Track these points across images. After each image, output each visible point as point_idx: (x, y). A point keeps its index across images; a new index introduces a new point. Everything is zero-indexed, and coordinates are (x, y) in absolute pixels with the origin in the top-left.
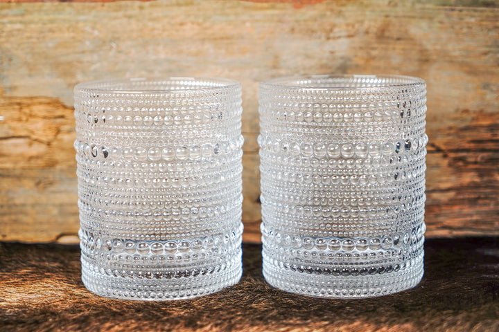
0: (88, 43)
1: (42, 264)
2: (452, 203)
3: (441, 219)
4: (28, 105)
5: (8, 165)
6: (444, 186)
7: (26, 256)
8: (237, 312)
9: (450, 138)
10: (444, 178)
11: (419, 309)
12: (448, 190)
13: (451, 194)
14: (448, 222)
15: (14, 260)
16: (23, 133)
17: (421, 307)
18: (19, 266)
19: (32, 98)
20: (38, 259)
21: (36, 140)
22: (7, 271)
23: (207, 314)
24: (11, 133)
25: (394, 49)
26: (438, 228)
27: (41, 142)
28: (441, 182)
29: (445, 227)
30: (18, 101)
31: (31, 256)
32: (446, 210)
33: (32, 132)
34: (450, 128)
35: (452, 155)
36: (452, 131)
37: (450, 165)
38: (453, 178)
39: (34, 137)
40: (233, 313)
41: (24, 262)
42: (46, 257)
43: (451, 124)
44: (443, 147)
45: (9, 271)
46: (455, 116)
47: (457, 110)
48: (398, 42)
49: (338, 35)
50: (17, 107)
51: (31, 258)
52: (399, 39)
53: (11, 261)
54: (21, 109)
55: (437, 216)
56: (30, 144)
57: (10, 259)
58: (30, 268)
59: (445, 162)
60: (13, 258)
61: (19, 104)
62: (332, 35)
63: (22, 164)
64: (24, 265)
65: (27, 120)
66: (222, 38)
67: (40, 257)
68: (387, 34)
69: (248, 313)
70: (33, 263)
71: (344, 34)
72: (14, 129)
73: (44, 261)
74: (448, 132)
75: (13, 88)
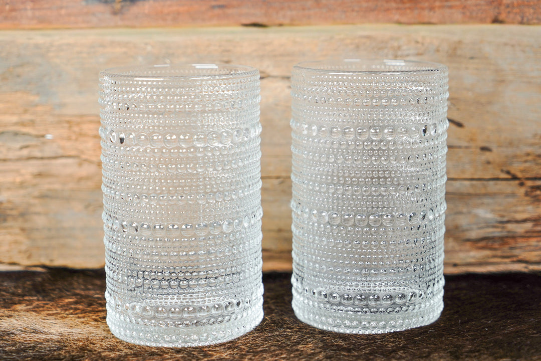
0: (140, 59)
1: (87, 293)
2: (528, 235)
3: (516, 252)
4: (78, 124)
5: (57, 186)
6: (519, 216)
7: (71, 284)
8: (282, 354)
9: (527, 165)
10: (520, 208)
11: (475, 356)
12: (525, 221)
13: (529, 226)
14: (524, 255)
15: (59, 289)
16: (73, 153)
17: (477, 354)
18: (63, 294)
19: (81, 116)
20: (83, 287)
21: (86, 160)
22: (49, 300)
23: (249, 357)
24: (61, 152)
25: (467, 68)
26: (513, 262)
27: (91, 162)
28: (516, 212)
29: (521, 261)
30: (67, 119)
31: (76, 285)
32: (521, 243)
33: (82, 152)
34: (528, 154)
35: (530, 183)
36: (530, 158)
37: (527, 194)
38: (530, 208)
39: (84, 157)
40: (277, 355)
41: (68, 291)
42: (93, 285)
43: (529, 149)
44: (519, 175)
45: (52, 300)
46: (533, 141)
47: (535, 135)
48: (471, 61)
49: (406, 53)
50: (66, 125)
51: (75, 286)
52: (472, 58)
53: (54, 290)
54: (70, 127)
55: (512, 248)
56: (80, 165)
57: (54, 287)
58: (74, 297)
59: (522, 190)
60: (57, 286)
61: (68, 122)
62: (399, 53)
63: (71, 185)
64: (68, 293)
65: (76, 140)
66: (282, 55)
67: (85, 286)
68: (459, 52)
69: (292, 355)
70: (78, 291)
71: (412, 52)
72: (63, 148)
73: (89, 289)
74: (525, 158)
75: (62, 105)
